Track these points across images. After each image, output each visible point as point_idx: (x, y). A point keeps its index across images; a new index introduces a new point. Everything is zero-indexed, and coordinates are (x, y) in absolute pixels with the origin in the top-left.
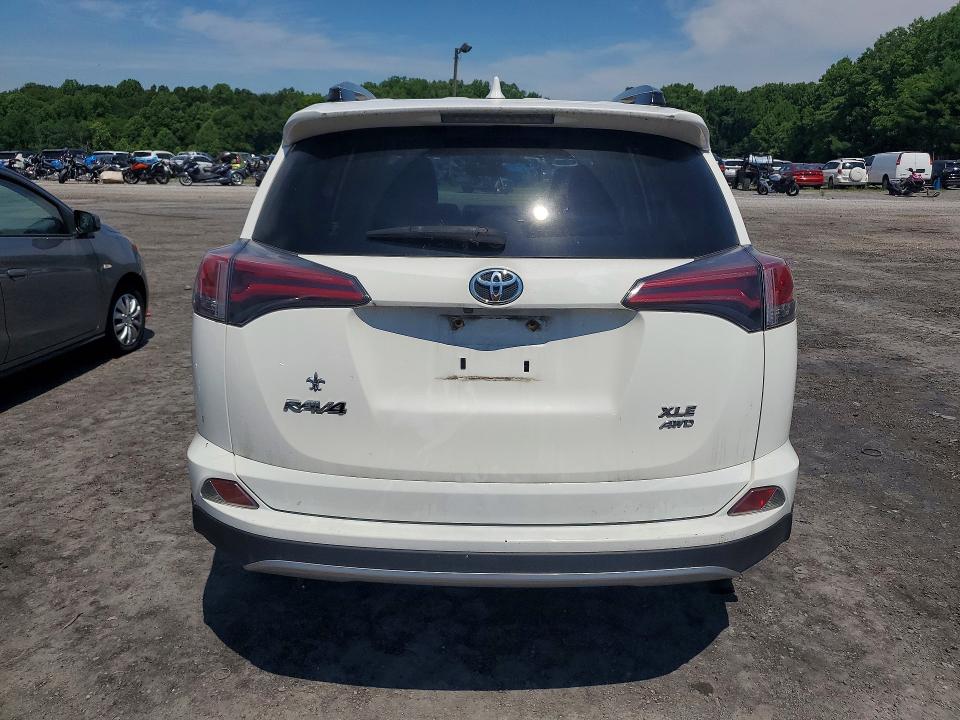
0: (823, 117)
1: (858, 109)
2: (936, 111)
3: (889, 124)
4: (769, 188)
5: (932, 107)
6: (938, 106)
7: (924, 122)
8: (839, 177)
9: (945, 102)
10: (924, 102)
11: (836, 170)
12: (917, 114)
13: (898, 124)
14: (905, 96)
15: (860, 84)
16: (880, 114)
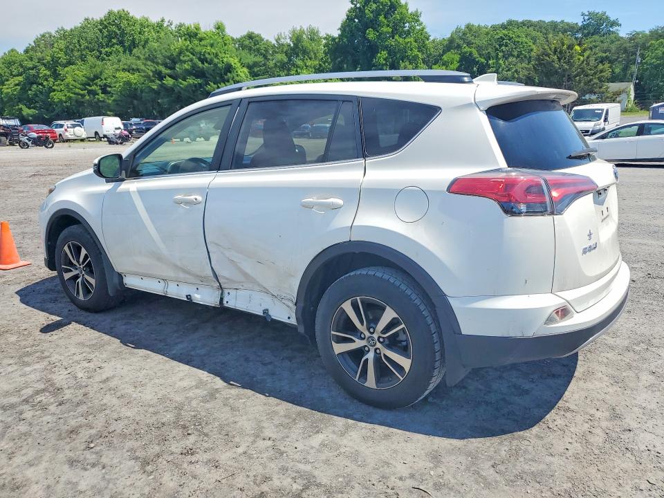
0: (9, 90)
1: (35, 86)
2: (92, 90)
3: (64, 98)
4: (30, 143)
5: (89, 88)
6: (93, 88)
7: (87, 97)
8: (67, 134)
9: (96, 84)
10: (84, 85)
11: (63, 129)
12: (82, 92)
13: (70, 98)
14: (69, 79)
15: (32, 69)
16: (54, 90)
